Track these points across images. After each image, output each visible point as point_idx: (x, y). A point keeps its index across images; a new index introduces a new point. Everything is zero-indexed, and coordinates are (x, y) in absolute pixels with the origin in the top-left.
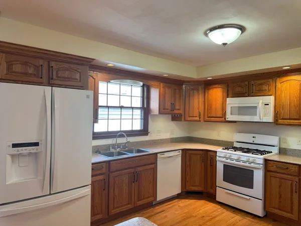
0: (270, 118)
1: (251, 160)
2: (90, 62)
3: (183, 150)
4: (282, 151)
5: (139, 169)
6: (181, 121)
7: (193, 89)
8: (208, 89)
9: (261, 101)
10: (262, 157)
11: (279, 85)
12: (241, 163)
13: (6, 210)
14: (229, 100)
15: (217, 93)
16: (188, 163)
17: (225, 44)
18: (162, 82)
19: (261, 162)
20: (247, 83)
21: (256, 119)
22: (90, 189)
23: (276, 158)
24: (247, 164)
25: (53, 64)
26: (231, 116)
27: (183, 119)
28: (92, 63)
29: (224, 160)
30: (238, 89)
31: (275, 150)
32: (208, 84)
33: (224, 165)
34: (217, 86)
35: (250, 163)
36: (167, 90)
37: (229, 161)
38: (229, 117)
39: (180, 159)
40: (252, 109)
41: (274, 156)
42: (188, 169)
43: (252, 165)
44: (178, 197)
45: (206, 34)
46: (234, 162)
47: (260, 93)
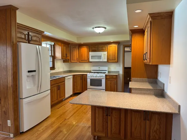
0: (106, 60)
1: (101, 76)
2: (42, 33)
3: (73, 75)
4: (109, 72)
5: (60, 84)
6: (69, 62)
7: (74, 48)
8: (81, 48)
9: (103, 54)
10: (105, 74)
11: (109, 48)
12: (97, 77)
13: (27, 100)
14: (90, 53)
15: (84, 50)
16: (75, 81)
17: (100, 33)
18: (63, 43)
19: (105, 76)
20: (97, 46)
21: (101, 60)
22: (50, 91)
23: (107, 74)
24: (100, 77)
25: (30, 34)
26: (92, 60)
27: (70, 61)
28: (43, 34)
29: (90, 77)
30: (93, 49)
31: (107, 72)
32: (80, 46)
33: (90, 79)
34: (85, 46)
35: (101, 77)
36: (64, 47)
37: (92, 77)
38: (91, 60)
39: (72, 79)
40: (100, 57)
41: (107, 73)
42: (75, 84)
43: (102, 77)
44: (71, 96)
45: (93, 28)
46: (95, 77)
47: (102, 50)
